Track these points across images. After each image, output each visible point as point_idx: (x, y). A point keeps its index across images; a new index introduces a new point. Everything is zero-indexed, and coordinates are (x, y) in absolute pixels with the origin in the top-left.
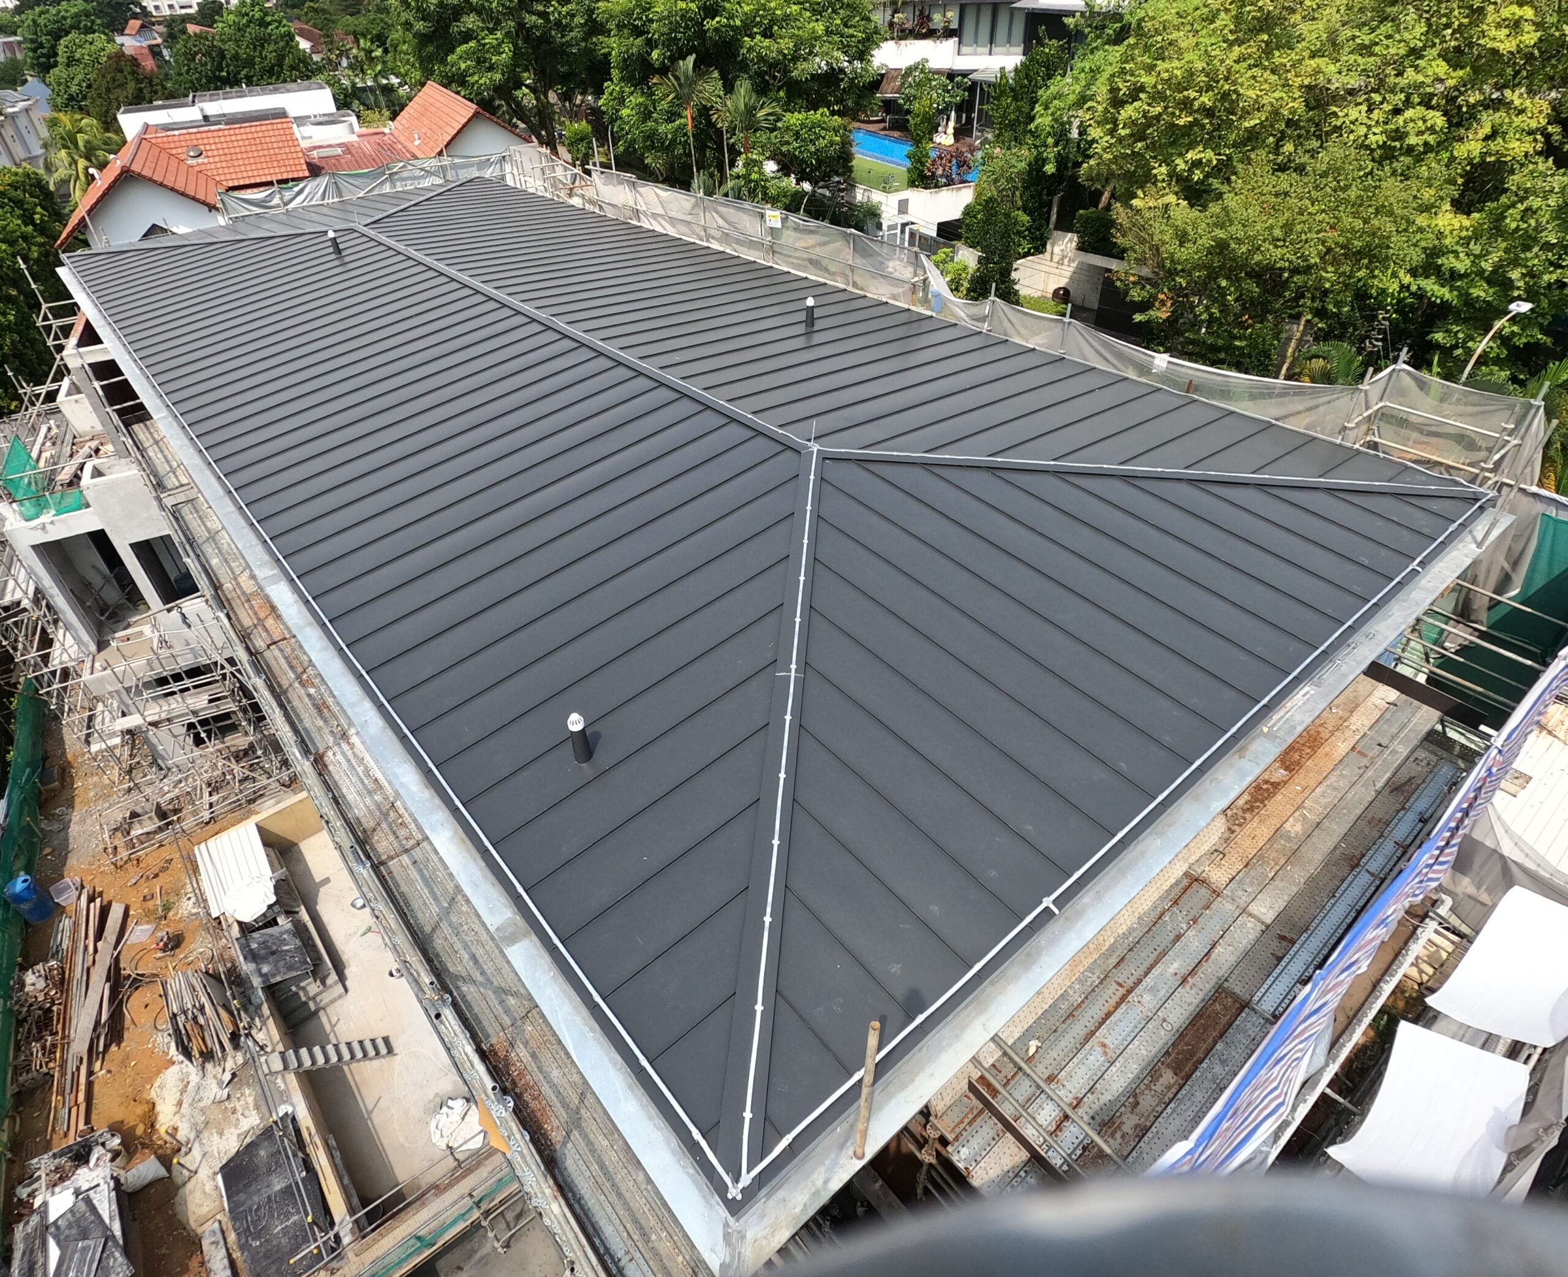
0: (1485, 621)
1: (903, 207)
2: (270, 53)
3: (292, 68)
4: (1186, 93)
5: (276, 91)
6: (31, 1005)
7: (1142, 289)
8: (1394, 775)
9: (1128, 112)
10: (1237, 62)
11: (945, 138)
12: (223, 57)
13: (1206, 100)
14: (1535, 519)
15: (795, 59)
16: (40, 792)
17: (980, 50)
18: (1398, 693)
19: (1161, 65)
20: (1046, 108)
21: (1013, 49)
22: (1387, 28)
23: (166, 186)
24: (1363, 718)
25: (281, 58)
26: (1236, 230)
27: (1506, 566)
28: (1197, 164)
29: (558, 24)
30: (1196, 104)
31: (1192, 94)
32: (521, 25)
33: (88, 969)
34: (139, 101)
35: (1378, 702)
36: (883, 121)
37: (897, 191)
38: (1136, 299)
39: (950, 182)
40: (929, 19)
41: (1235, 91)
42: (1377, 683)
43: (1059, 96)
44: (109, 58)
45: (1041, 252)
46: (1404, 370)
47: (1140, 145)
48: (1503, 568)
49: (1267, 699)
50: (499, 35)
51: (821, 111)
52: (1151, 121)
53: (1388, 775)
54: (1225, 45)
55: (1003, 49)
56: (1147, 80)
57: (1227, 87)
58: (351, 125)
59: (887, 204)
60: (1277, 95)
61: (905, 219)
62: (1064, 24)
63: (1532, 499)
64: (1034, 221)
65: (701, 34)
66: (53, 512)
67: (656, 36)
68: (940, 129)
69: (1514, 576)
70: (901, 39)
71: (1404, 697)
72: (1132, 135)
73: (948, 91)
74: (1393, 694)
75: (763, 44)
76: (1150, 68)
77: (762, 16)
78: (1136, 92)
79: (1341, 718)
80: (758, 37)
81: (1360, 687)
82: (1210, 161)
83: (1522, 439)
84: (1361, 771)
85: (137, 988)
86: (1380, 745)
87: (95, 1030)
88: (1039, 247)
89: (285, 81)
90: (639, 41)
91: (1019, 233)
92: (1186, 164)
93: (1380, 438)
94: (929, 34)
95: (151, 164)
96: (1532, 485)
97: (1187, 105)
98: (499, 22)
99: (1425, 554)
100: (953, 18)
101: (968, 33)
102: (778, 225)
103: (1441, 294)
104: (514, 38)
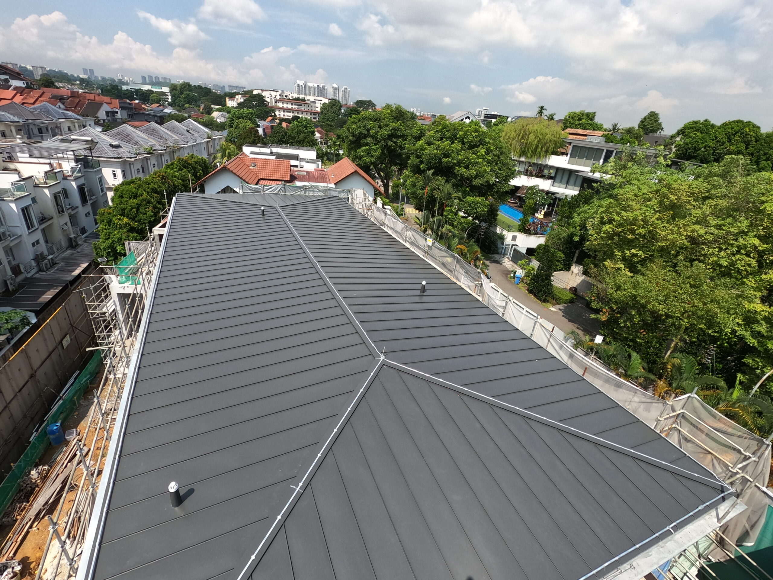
1: (514, 238)
2: (302, 136)
3: (308, 142)
4: (632, 227)
5: (298, 149)
6: (28, 484)
7: (598, 303)
9: (607, 227)
10: (657, 219)
11: (540, 215)
12: (286, 135)
13: (642, 231)
15: (475, 178)
16: (88, 387)
17: (562, 185)
19: (623, 213)
20: (579, 215)
21: (576, 188)
22: (730, 220)
23: (236, 175)
25: (305, 138)
26: (641, 292)
27: (747, 526)
28: (636, 255)
29: (400, 146)
30: (637, 232)
31: (636, 227)
32: (386, 144)
33: (58, 475)
34: (253, 143)
36: (517, 203)
37: (513, 231)
38: (594, 307)
39: (536, 233)
40: (543, 171)
41: (655, 231)
43: (585, 212)
44: (249, 128)
45: (567, 271)
46: (695, 398)
47: (610, 242)
48: (745, 526)
50: (378, 146)
51: (482, 198)
52: (616, 233)
54: (653, 212)
55: (571, 187)
56: (617, 218)
57: (651, 228)
58: (318, 165)
59: (508, 236)
60: (675, 236)
61: (514, 243)
62: (592, 186)
64: (566, 257)
65: (440, 162)
66: (130, 283)
68: (539, 212)
70: (530, 176)
72: (607, 237)
73: (545, 199)
75: (463, 170)
76: (618, 214)
77: (466, 161)
78: (610, 221)
80: (462, 168)
82: (641, 256)
83: (759, 458)
85: (71, 491)
87: (44, 506)
88: (567, 268)
89: (303, 146)
91: (558, 261)
92: (630, 254)
93: (681, 427)
94: (542, 177)
95: (235, 166)
96: (763, 486)
97: (633, 231)
98: (379, 142)
99: (678, 521)
100: (553, 172)
101: (558, 178)
102: (431, 245)
103: (753, 342)
104: (383, 148)
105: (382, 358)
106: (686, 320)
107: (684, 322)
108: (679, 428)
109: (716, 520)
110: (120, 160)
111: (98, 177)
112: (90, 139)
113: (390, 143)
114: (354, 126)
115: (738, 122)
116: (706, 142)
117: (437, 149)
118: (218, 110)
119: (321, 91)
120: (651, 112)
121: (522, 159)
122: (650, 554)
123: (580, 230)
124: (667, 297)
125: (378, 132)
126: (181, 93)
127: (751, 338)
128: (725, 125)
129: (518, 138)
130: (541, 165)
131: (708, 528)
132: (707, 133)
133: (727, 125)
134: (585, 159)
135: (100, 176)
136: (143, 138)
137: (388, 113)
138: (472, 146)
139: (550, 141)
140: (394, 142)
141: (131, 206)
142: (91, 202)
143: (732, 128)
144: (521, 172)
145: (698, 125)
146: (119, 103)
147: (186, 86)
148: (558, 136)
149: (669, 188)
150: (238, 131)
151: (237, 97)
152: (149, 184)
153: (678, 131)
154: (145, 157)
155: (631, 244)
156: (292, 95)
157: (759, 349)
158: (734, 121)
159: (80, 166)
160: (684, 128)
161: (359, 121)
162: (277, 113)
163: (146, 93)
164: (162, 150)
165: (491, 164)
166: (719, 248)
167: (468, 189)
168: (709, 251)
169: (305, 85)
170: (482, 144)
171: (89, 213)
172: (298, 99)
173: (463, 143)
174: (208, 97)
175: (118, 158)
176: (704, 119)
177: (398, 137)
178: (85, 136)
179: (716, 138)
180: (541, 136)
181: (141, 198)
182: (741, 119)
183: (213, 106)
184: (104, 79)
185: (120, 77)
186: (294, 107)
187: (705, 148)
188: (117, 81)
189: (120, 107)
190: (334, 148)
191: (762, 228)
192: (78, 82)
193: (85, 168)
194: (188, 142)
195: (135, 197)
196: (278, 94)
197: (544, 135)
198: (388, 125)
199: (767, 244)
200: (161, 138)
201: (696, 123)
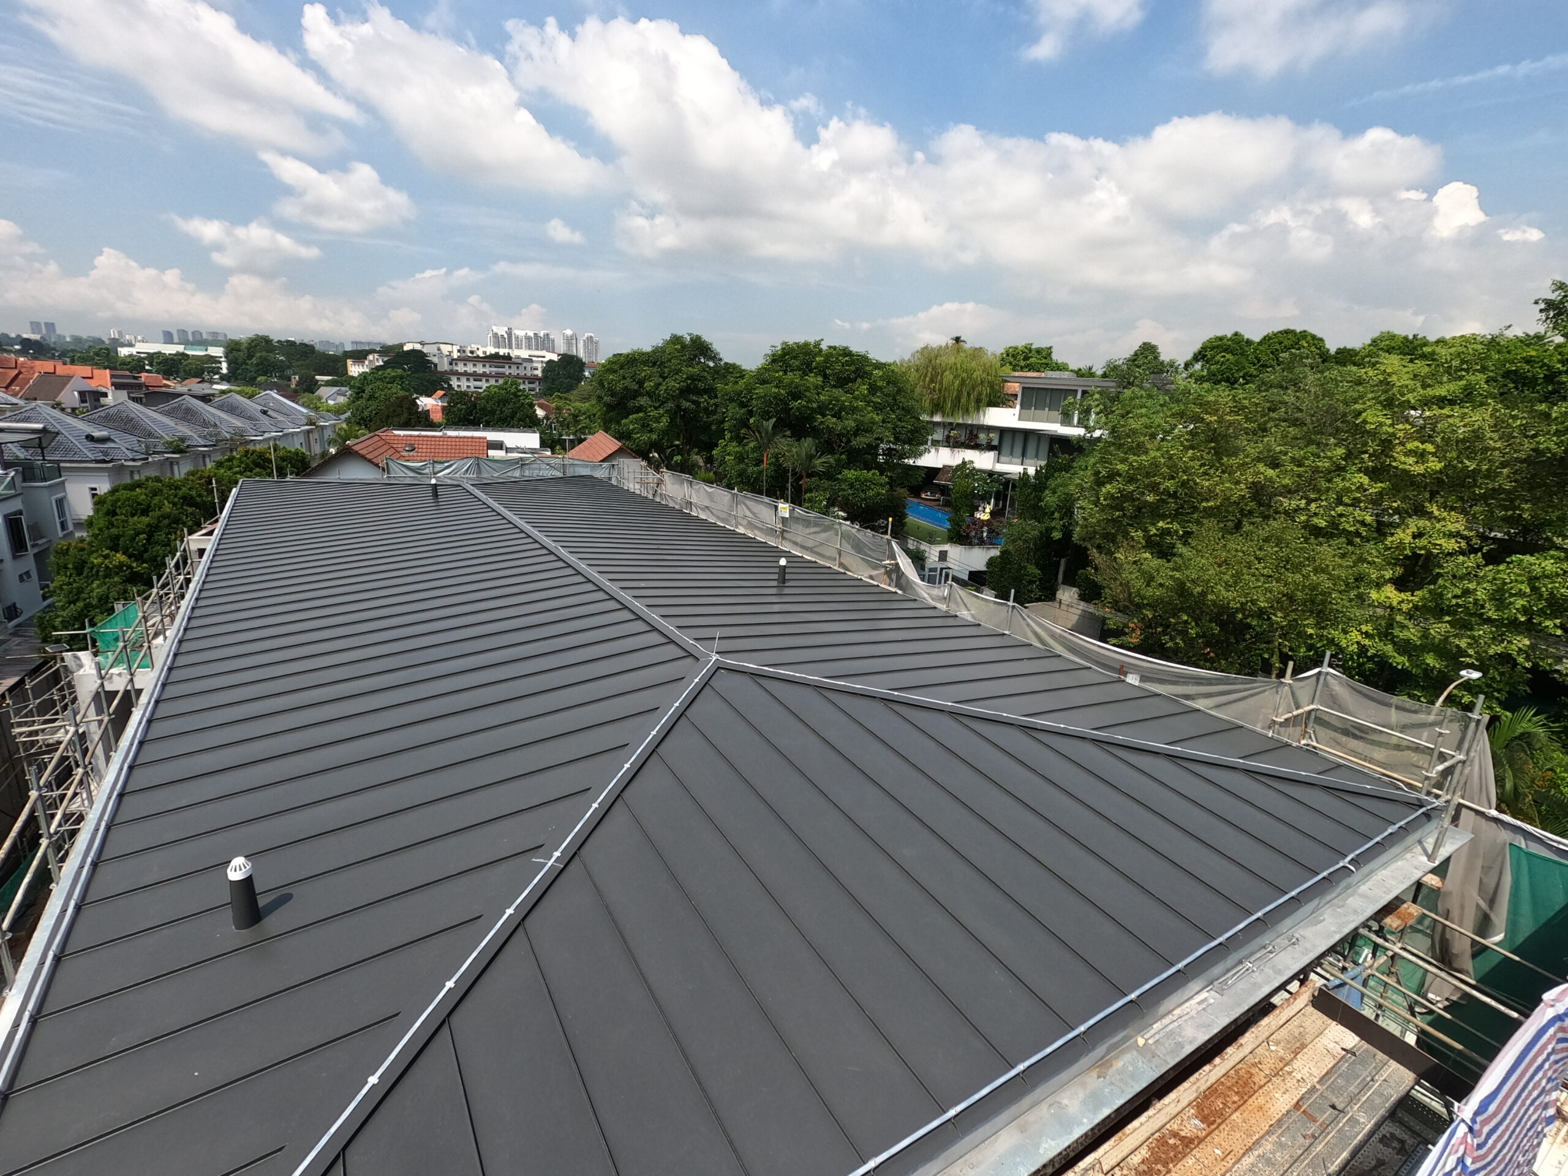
0: (1471, 971)
1: (943, 556)
2: (507, 410)
3: (520, 420)
4: (1152, 479)
5: (502, 430)
8: (1354, 1154)
9: (1109, 488)
10: (1192, 460)
11: (983, 515)
13: (1169, 484)
14: (1503, 848)
15: (856, 434)
17: (1014, 460)
18: (1357, 1039)
19: (1132, 458)
20: (1054, 492)
21: (1040, 462)
22: (1313, 448)
24: (1311, 1064)
27: (1482, 903)
28: (1168, 532)
29: (706, 409)
30: (1162, 487)
31: (1157, 479)
32: (678, 407)
35: (1331, 1046)
36: (938, 500)
37: (939, 543)
38: (1112, 627)
39: (981, 543)
40: (977, 437)
41: (1193, 480)
42: (1330, 1021)
44: (397, 398)
45: (1051, 600)
46: (1330, 674)
47: (1118, 513)
48: (1478, 905)
49: (1138, 992)
50: (661, 411)
51: (873, 471)
52: (1127, 497)
53: (1345, 1155)
54: (1182, 448)
55: (1031, 459)
56: (1122, 468)
57: (1185, 478)
59: (932, 553)
61: (944, 564)
63: (1493, 825)
64: (1044, 574)
65: (787, 410)
66: (125, 666)
67: (755, 409)
68: (980, 508)
69: (1493, 916)
70: (954, 446)
71: (1365, 1045)
72: (1111, 506)
73: (988, 484)
74: (1351, 1039)
75: (831, 421)
76: (1123, 461)
77: (834, 405)
78: (1112, 476)
79: (1282, 1059)
80: (829, 417)
81: (1307, 1024)
82: (1177, 531)
84: (1308, 1142)
86: (1333, 1107)
88: (1050, 595)
90: (743, 410)
91: (1032, 583)
92: (1157, 530)
93: (1318, 742)
94: (977, 447)
95: (370, 449)
96: (1490, 808)
97: (1154, 488)
98: (663, 403)
99: (1358, 852)
100: (995, 438)
101: (1006, 448)
102: (787, 515)
103: (1400, 661)
104: (673, 414)
105: (715, 657)
106: (1280, 614)
107: (1276, 616)
108: (1315, 744)
109: (1425, 859)
110: (110, 465)
111: (53, 498)
112: (40, 426)
113: (686, 404)
114: (611, 377)
115: (1287, 332)
116: (1245, 368)
117: (777, 387)
118: (328, 384)
119: (544, 342)
120: (1144, 344)
121: (937, 418)
122: (1322, 918)
123: (1061, 519)
124: (1237, 576)
125: (660, 384)
126: (250, 357)
127: (1396, 655)
128: (1266, 339)
129: (924, 381)
130: (972, 426)
131: (1416, 871)
132: (1242, 354)
133: (1270, 338)
134: (1047, 409)
135: (60, 495)
136: (165, 426)
137: (676, 349)
138: (843, 382)
139: (982, 382)
140: (693, 402)
141: (134, 529)
142: (36, 550)
143: (1280, 343)
144: (938, 442)
145: (1225, 340)
146: (112, 376)
147: (261, 344)
148: (994, 373)
149: (1201, 405)
150: (374, 405)
151: (371, 357)
152: (177, 488)
153: (1195, 355)
154: (168, 458)
155: (1156, 512)
156: (484, 349)
157: (1414, 671)
158: (1280, 332)
159: (13, 474)
160: (1204, 348)
161: (621, 368)
162: (454, 383)
163: (172, 359)
164: (205, 446)
165: (881, 410)
166: (1306, 499)
167: (843, 456)
168: (1290, 504)
169: (510, 334)
170: (862, 377)
171: (28, 573)
172: (496, 356)
173: (825, 376)
174: (307, 362)
175: (104, 461)
176: (1233, 332)
177: (700, 392)
178: (30, 422)
179: (1259, 361)
180: (965, 375)
181: (158, 513)
182: (1292, 328)
183: (318, 377)
184: (77, 340)
185: (114, 334)
186: (487, 370)
187: (1244, 377)
188: (107, 342)
189: (113, 384)
190: (575, 426)
191: (1367, 455)
192: (17, 347)
193: (24, 480)
194: (264, 432)
195: (145, 512)
196: (455, 348)
197: (970, 372)
198: (678, 372)
199: (1382, 482)
200: (205, 424)
201: (1221, 339)
